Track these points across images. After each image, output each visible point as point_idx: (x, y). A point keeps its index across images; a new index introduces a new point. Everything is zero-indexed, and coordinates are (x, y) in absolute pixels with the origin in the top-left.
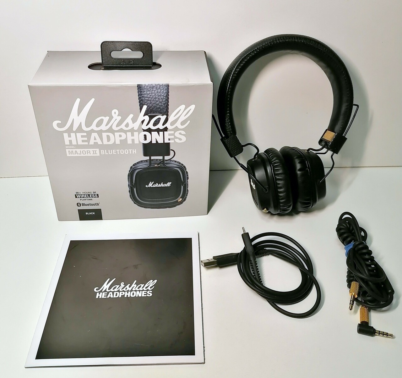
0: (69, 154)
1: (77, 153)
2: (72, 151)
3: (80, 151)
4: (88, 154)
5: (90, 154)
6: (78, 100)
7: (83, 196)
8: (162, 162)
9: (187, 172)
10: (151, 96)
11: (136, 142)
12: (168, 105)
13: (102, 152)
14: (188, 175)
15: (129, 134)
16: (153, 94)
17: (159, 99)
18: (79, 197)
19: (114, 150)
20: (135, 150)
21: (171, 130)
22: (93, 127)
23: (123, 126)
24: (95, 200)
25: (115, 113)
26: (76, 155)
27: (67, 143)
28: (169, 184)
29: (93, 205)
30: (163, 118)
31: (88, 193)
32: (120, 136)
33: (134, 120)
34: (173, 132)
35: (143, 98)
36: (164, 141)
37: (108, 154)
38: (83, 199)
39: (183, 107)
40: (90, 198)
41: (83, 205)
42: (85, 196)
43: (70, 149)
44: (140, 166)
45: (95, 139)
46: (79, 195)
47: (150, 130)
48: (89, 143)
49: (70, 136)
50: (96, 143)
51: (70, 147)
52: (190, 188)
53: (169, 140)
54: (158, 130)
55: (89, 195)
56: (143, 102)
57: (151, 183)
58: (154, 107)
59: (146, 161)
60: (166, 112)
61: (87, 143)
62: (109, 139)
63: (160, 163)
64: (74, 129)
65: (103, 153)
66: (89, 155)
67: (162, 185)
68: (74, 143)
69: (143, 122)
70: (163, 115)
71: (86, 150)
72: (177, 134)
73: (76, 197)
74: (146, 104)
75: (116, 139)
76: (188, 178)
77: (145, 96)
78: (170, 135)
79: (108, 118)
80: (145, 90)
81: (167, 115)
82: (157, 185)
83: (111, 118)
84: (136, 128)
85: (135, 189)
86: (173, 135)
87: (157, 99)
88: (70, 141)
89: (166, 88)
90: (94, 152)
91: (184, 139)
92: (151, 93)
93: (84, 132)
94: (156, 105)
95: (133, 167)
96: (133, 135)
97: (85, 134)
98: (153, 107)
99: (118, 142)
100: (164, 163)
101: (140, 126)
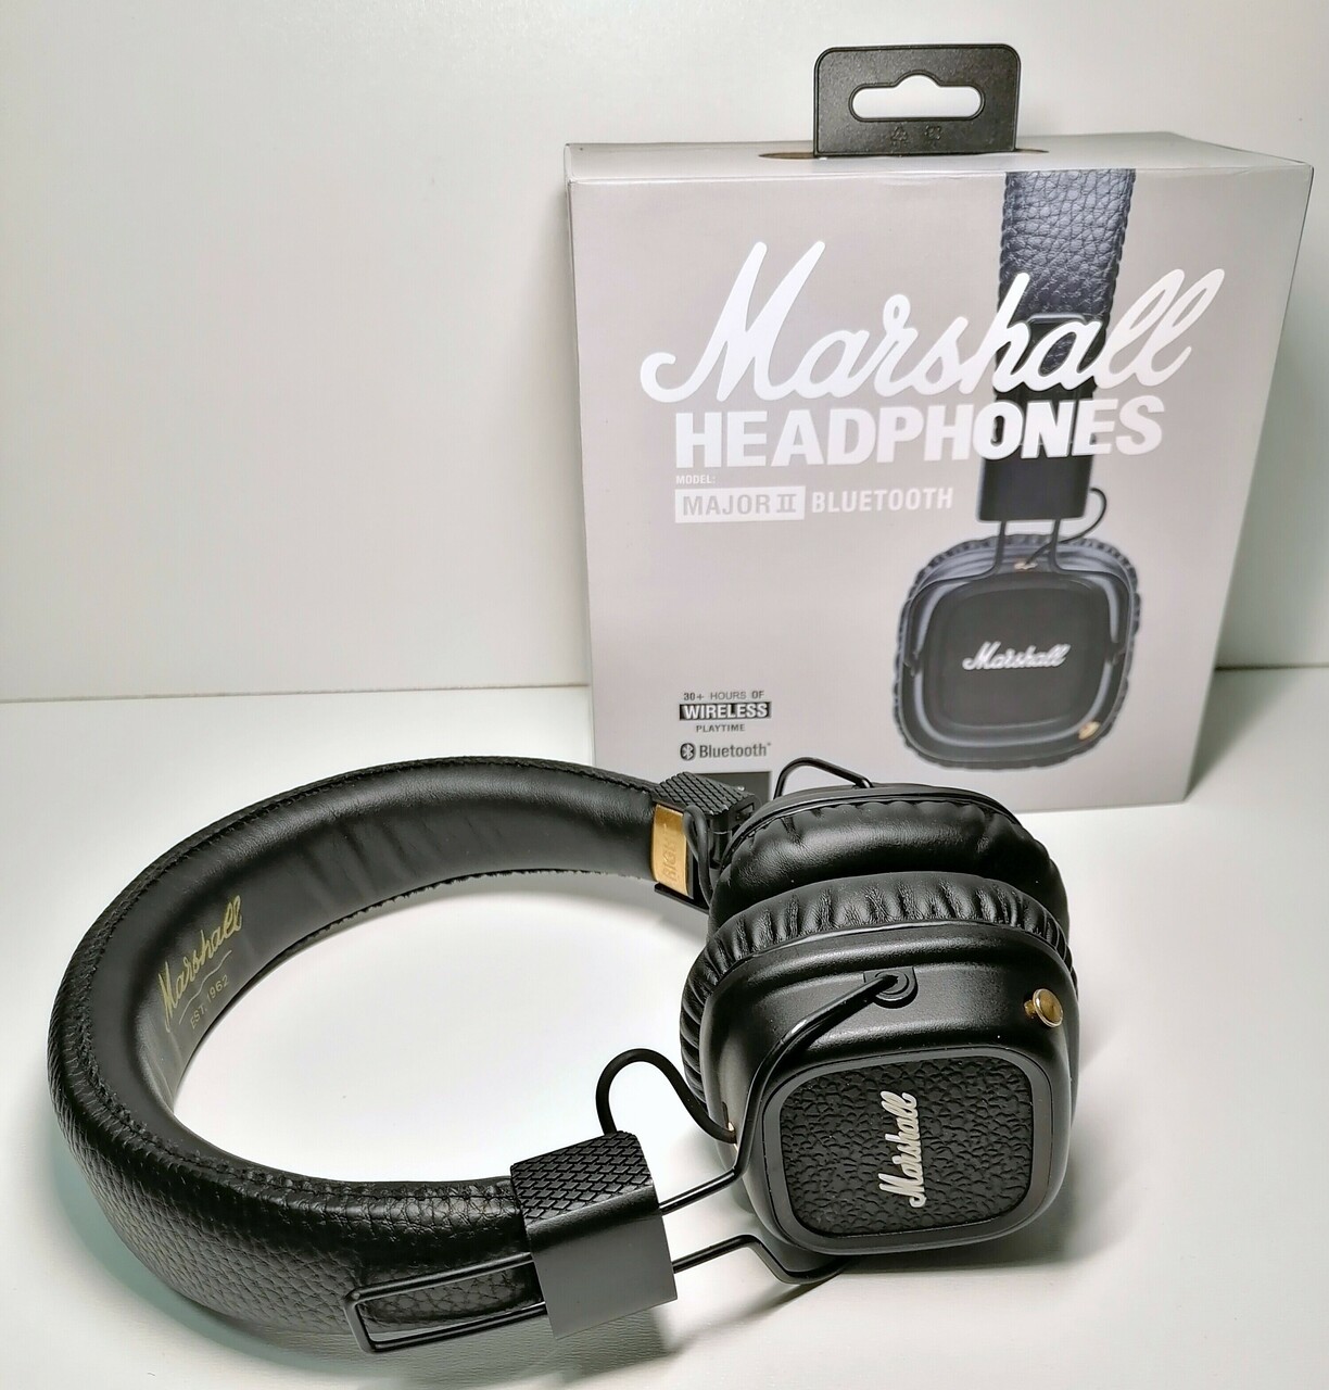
0: (685, 513)
1: (716, 508)
2: (699, 499)
3: (731, 497)
4: (758, 510)
5: (767, 511)
6: (759, 251)
7: (708, 712)
8: (1046, 547)
9: (1138, 599)
10: (1053, 225)
11: (960, 452)
12: (1115, 269)
13: (815, 501)
14: (1138, 613)
15: (937, 412)
16: (1065, 219)
17: (1084, 240)
18: (692, 718)
19: (863, 493)
20: (950, 490)
21: (1110, 393)
22: (801, 382)
23: (917, 378)
24: (754, 731)
25: (896, 312)
26: (713, 517)
27: (684, 459)
28: (1056, 655)
29: (743, 752)
30: (1086, 333)
31: (734, 694)
32: (901, 423)
33: (967, 347)
34: (1112, 404)
35: (1021, 240)
36: (1071, 446)
37: (837, 510)
38: (708, 723)
39: (1175, 277)
40: (735, 722)
41: (706, 751)
42: (720, 711)
43: (692, 486)
44: (957, 566)
45: (798, 440)
46: (695, 705)
47: (1021, 396)
48: (769, 460)
49: (698, 427)
50: (798, 459)
51: (695, 479)
52: (1137, 675)
53: (1094, 441)
54: (1056, 395)
55: (733, 705)
56: (1018, 256)
57: (989, 648)
58: (1061, 279)
59: (985, 543)
60: (1100, 307)
61: (760, 461)
62: (851, 441)
63: (1038, 554)
64: (722, 395)
65: (818, 506)
66: (763, 516)
67: (1029, 659)
68: (712, 459)
69: (1001, 353)
70: (1088, 320)
71: (753, 491)
72: (1129, 415)
73: (682, 716)
74: (1028, 264)
75: (881, 437)
76: (1137, 626)
77: (1031, 226)
78: (1101, 415)
79: (863, 336)
80: (1034, 199)
81: (1106, 320)
82: (1010, 660)
83: (878, 334)
84: (967, 387)
85: (919, 680)
86: (1111, 415)
87: (1076, 243)
88: (698, 451)
89: (1121, 185)
90: (782, 503)
91: (1153, 434)
92: (1057, 211)
93: (759, 404)
94: (1071, 269)
95: (930, 571)
96: (950, 419)
97: (760, 416)
98: (1053, 281)
99: (886, 454)
100: (1052, 557)
101: (987, 374)
